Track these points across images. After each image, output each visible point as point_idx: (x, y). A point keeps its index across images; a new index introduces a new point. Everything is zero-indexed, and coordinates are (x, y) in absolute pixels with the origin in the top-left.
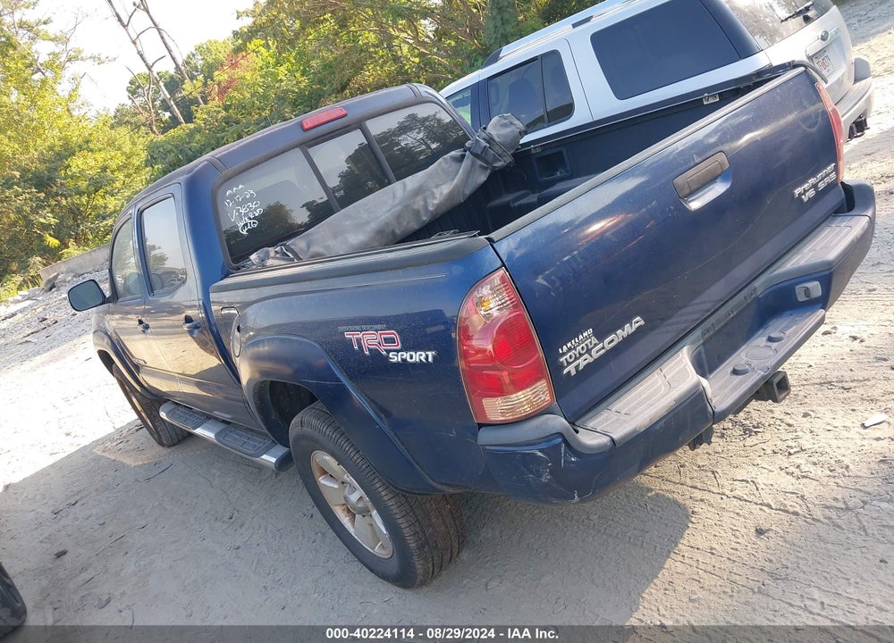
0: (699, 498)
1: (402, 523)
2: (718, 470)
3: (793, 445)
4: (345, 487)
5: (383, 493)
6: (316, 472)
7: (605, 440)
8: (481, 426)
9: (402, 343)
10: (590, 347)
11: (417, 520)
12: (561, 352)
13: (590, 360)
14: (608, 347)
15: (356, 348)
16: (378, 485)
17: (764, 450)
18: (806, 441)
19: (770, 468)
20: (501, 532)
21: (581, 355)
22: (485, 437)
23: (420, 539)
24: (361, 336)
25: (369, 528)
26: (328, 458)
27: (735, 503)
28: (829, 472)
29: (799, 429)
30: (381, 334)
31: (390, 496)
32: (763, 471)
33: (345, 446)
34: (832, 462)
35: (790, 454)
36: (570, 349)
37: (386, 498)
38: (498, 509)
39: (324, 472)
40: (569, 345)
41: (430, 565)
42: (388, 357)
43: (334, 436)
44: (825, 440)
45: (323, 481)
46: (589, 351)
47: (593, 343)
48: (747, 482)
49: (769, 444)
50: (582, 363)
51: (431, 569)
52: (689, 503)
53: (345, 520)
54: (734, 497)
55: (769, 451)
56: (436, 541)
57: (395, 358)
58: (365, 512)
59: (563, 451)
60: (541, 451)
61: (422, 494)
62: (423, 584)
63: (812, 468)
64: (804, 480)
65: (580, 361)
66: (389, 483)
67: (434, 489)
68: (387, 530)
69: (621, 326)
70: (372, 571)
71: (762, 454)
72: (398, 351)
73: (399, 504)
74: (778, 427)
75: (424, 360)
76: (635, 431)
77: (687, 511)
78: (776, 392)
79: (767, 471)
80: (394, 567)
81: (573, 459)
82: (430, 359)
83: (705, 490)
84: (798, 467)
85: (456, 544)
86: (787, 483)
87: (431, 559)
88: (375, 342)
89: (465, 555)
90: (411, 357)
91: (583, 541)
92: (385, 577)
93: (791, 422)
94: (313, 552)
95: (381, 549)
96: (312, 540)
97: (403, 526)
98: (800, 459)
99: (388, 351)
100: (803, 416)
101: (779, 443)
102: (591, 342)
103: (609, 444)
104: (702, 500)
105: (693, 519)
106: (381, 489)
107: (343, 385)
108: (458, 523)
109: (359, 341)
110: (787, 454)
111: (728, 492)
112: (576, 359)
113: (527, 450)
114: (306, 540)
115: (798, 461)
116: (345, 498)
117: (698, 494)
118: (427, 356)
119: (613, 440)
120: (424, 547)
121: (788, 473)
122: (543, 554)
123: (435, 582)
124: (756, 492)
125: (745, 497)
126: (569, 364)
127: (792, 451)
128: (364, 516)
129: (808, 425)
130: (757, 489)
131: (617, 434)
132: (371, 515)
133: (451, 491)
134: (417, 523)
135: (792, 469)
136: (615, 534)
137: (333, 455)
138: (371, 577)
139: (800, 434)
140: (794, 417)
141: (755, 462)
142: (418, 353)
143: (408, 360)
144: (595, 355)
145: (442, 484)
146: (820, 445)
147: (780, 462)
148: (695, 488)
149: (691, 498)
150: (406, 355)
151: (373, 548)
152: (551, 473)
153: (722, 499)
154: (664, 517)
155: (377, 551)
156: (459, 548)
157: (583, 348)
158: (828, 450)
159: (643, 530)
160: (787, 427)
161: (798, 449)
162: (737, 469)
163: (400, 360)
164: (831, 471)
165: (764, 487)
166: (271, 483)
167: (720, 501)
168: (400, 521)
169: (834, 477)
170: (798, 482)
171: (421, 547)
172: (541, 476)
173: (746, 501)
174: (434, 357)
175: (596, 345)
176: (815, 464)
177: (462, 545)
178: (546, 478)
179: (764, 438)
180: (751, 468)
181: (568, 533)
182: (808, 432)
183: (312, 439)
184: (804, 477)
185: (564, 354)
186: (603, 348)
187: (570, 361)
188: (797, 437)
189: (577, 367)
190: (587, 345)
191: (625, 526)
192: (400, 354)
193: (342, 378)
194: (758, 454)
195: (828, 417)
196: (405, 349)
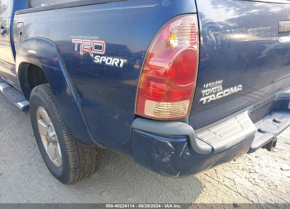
0: (208, 180)
1: (70, 154)
2: (218, 170)
3: (252, 168)
4: (49, 128)
5: (65, 137)
6: (38, 117)
7: (208, 148)
8: (137, 116)
9: (106, 50)
10: (218, 91)
11: (78, 155)
12: (204, 87)
13: (214, 99)
14: (225, 95)
15: (76, 49)
16: (64, 132)
17: (238, 167)
18: (257, 168)
19: (241, 176)
20: (115, 169)
21: (212, 93)
22: (137, 124)
23: (76, 165)
24: (81, 42)
25: (54, 150)
26: (44, 111)
27: (224, 188)
28: (267, 186)
29: (254, 162)
30: (94, 42)
31: (69, 139)
32: (238, 176)
33: (54, 107)
34: (270, 182)
35: (250, 172)
36: (209, 87)
37: (66, 140)
38: (117, 158)
39: (41, 118)
40: (210, 84)
41: (77, 177)
42: (94, 59)
43: (50, 101)
44: (265, 171)
45: (40, 122)
46: (216, 93)
47: (220, 89)
48: (231, 179)
49: (241, 165)
50: (211, 98)
51: (77, 179)
52: (203, 181)
53: (45, 143)
54: (224, 185)
55: (240, 168)
56: (84, 168)
57: (98, 60)
58: (54, 143)
59: (184, 147)
60: (171, 143)
61: (85, 144)
62: (71, 184)
63: (260, 182)
64: (256, 187)
65: (210, 97)
66: (70, 133)
67: (93, 143)
68: (62, 154)
69: (233, 86)
70: (49, 170)
71: (237, 168)
72: (101, 55)
73: (72, 145)
74: (245, 159)
75: (117, 65)
76: (224, 147)
77: (202, 185)
78: (272, 146)
79: (239, 177)
80: (60, 172)
81: (188, 154)
82: (121, 65)
83: (211, 177)
84: (254, 179)
85: (93, 171)
86: (248, 185)
87: (79, 175)
88: (89, 47)
89: (95, 175)
90: (109, 61)
91: (152, 185)
92: (54, 175)
93: (250, 158)
94: (27, 152)
95: (57, 162)
96: (29, 146)
97: (70, 156)
98: (255, 176)
99: (95, 55)
100: (255, 157)
101: (245, 166)
102: (219, 88)
103: (210, 151)
104: (209, 182)
105: (204, 190)
106: (65, 135)
107: (62, 71)
108: (98, 161)
109: (79, 45)
110: (249, 172)
111: (221, 182)
112: (209, 95)
113: (163, 140)
114: (27, 145)
115: (254, 177)
116: (47, 133)
117: (208, 179)
118: (120, 62)
119: (213, 149)
120: (77, 168)
121: (249, 181)
122: (132, 186)
123: (77, 184)
124: (234, 185)
125: (229, 186)
126: (205, 96)
127: (251, 171)
128: (54, 144)
129: (258, 162)
130: (235, 184)
131: (216, 146)
132: (57, 145)
133: (101, 147)
134: (77, 157)
135: (251, 180)
136: (167, 186)
137: (46, 110)
138: (48, 172)
139: (254, 164)
140: (251, 156)
141: (234, 171)
142: (114, 59)
143: (106, 63)
144: (218, 97)
145: (99, 142)
146: (264, 172)
147: (245, 174)
148: (207, 175)
149: (204, 179)
150: (106, 59)
151: (53, 160)
152: (170, 158)
153: (219, 184)
154: (191, 184)
155: (55, 162)
156: (94, 172)
157: (215, 89)
158: (267, 175)
159: (180, 188)
160: (249, 160)
161: (254, 171)
162: (226, 172)
163: (100, 62)
164: (269, 186)
165: (238, 184)
166: (23, 117)
167: (217, 185)
168: (69, 153)
169: (270, 189)
170: (254, 187)
171: (75, 169)
172: (163, 158)
173: (229, 188)
174: (125, 64)
175: (220, 91)
176: (262, 180)
177: (95, 171)
178: (166, 159)
179: (239, 161)
180: (232, 173)
181: (145, 179)
182: (258, 165)
183: (39, 99)
184: (257, 185)
185: (205, 89)
186: (222, 95)
187: (207, 94)
188: (253, 166)
189: (207, 100)
190: (217, 89)
191: (172, 183)
192: (102, 57)
193: (62, 67)
194: (235, 168)
195: (266, 161)
196: (107, 54)
